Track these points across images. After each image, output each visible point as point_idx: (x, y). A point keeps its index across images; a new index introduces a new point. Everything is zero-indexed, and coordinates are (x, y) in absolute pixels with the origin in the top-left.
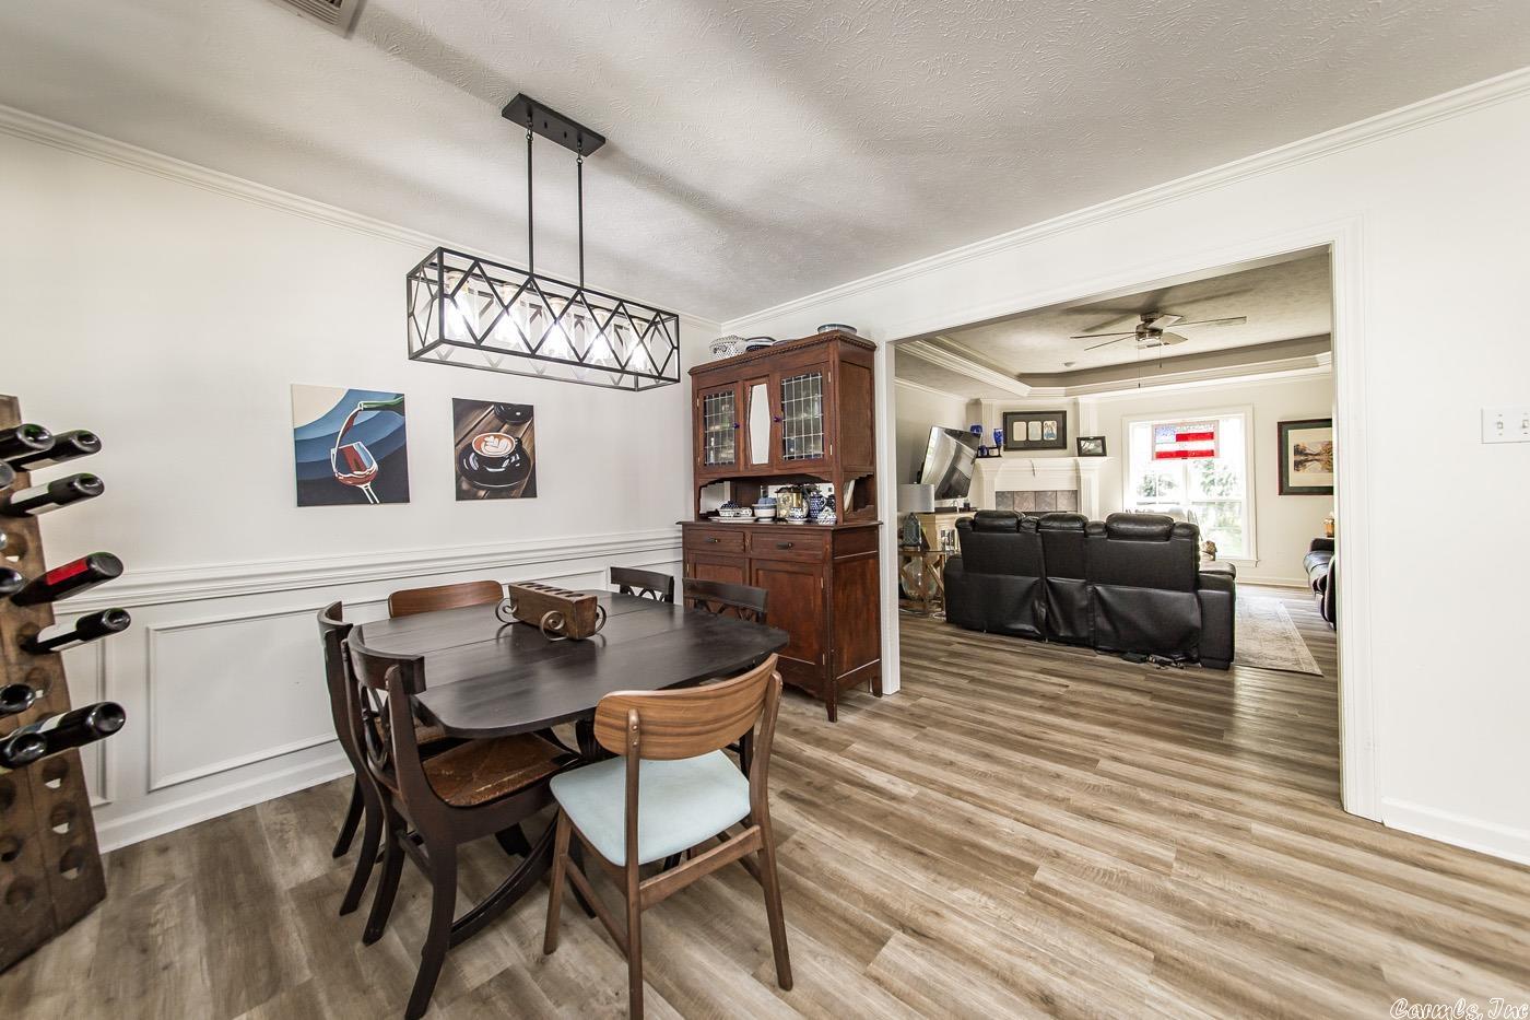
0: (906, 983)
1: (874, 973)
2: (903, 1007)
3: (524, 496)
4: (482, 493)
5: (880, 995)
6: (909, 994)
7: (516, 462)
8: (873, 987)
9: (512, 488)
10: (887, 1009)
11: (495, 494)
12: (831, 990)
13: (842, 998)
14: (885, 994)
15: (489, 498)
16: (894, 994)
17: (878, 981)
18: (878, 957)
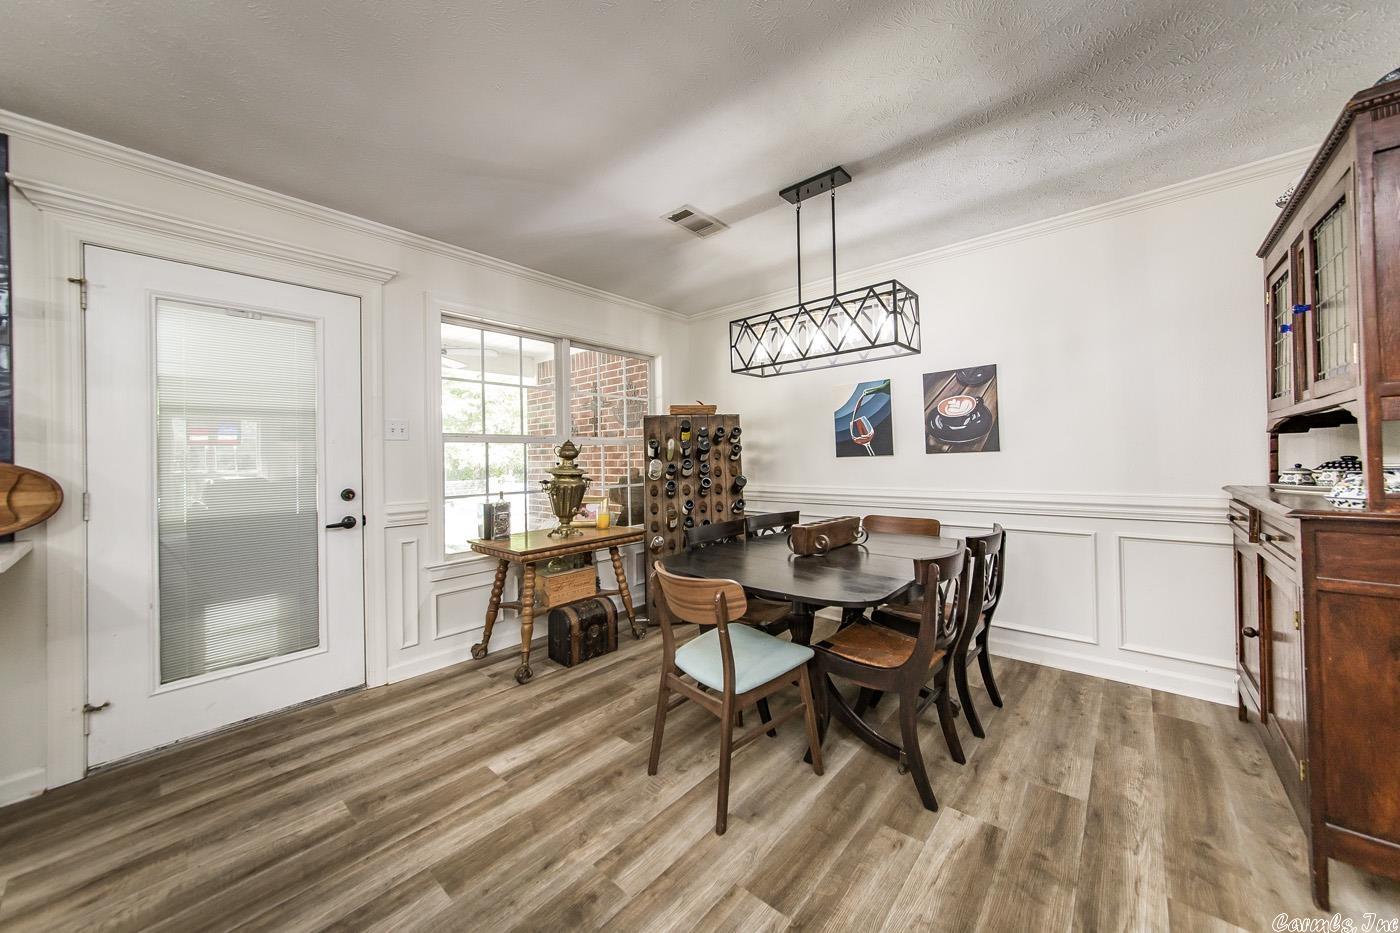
0: (729, 918)
1: (738, 893)
2: (705, 910)
3: (985, 450)
4: (946, 448)
5: (715, 895)
6: (717, 918)
7: (976, 420)
8: (724, 889)
9: (974, 443)
10: (703, 897)
11: (957, 449)
12: (720, 860)
13: (712, 867)
14: (717, 897)
15: (952, 452)
16: (717, 905)
17: (730, 895)
18: (756, 899)
